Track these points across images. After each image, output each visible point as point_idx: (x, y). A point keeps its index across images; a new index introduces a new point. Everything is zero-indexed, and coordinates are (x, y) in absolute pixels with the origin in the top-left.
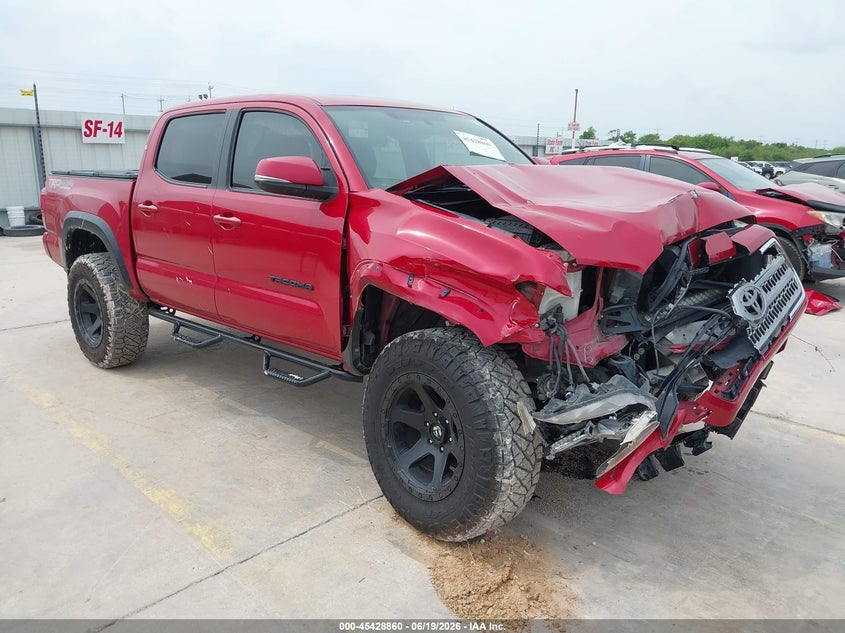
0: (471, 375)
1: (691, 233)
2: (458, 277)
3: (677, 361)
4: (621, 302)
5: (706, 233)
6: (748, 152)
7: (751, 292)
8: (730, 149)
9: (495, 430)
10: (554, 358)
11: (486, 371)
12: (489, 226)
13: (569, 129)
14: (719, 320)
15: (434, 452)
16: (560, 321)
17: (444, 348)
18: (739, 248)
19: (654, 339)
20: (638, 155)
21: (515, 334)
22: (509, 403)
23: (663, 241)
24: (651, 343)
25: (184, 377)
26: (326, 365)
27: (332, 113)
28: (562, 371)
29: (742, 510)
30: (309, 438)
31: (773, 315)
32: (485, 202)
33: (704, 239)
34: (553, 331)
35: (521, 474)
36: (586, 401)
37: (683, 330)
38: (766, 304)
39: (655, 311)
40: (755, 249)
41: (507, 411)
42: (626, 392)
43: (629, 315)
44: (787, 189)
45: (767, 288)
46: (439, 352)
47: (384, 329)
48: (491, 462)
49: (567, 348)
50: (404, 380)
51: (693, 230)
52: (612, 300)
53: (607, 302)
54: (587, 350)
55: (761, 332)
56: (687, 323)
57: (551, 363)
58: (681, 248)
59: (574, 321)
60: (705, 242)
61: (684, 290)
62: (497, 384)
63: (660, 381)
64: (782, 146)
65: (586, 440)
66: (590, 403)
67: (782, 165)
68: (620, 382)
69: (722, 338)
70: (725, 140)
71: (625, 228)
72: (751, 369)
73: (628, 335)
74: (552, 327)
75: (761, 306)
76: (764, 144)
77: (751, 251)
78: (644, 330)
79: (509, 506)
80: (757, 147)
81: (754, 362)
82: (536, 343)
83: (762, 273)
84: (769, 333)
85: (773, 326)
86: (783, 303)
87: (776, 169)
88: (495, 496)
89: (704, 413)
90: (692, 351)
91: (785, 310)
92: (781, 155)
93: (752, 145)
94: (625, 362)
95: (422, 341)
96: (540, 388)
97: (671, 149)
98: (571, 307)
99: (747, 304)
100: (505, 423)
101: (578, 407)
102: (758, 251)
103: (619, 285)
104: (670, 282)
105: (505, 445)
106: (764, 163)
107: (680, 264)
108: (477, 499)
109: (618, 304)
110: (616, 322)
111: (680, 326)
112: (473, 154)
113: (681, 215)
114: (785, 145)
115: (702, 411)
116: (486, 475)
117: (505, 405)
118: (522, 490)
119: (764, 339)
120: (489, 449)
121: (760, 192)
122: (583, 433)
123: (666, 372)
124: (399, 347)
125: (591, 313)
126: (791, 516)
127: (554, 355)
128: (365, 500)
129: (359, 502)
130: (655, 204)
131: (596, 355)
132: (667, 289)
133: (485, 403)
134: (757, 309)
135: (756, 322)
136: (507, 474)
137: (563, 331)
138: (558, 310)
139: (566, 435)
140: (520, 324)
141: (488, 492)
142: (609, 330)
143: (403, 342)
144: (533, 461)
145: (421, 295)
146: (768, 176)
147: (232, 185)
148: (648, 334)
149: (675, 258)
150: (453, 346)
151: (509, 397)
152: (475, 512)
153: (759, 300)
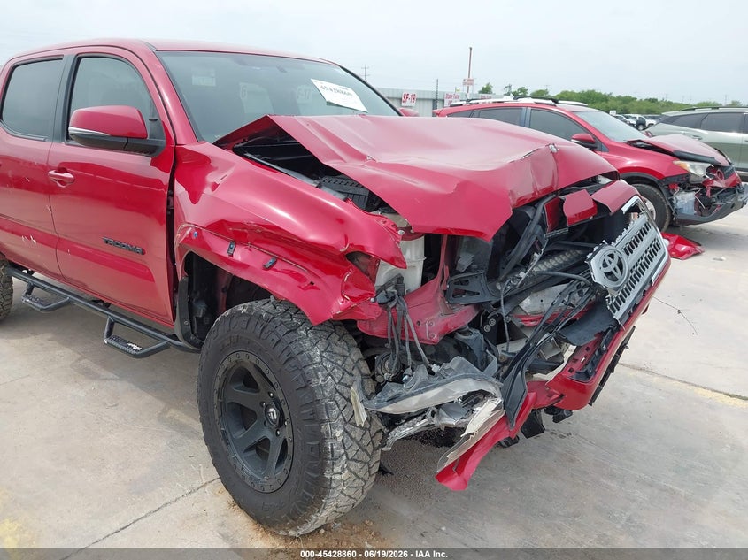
0: (299, 357)
1: (548, 192)
2: (284, 245)
3: (529, 335)
4: (468, 270)
5: (564, 191)
6: (624, 106)
7: (612, 256)
8: (609, 104)
9: (323, 421)
10: (392, 335)
11: (317, 353)
12: (319, 186)
13: (464, 84)
14: (578, 287)
15: (269, 435)
16: (401, 293)
17: (271, 326)
18: (599, 206)
19: (504, 310)
20: (519, 107)
21: (346, 310)
22: (342, 389)
23: (513, 202)
24: (500, 315)
25: (49, 336)
26: (165, 334)
27: (167, 59)
28: (401, 350)
29: (602, 480)
30: (161, 405)
31: (636, 279)
32: (314, 159)
33: (562, 197)
34: (392, 305)
35: (355, 466)
36: (424, 387)
37: (540, 295)
38: (626, 269)
39: (505, 280)
40: (616, 209)
41: (338, 398)
42: (466, 377)
43: (478, 284)
44: (657, 140)
45: (628, 251)
46: (266, 330)
47: (222, 297)
48: (319, 457)
49: (406, 323)
50: (234, 358)
51: (551, 187)
52: (458, 268)
53: (453, 270)
54: (429, 325)
55: (621, 299)
56: (545, 288)
57: (390, 341)
58: (536, 208)
59: (416, 293)
60: (562, 201)
61: (537, 256)
62: (329, 366)
63: (509, 359)
64: (654, 101)
65: (429, 425)
66: (427, 390)
67: (654, 118)
68: (460, 366)
69: (580, 307)
70: (605, 95)
71: (469, 188)
72: (609, 343)
73: (478, 306)
74: (392, 299)
75: (621, 272)
76: (638, 99)
77: (613, 210)
78: (494, 301)
79: (343, 501)
80: (633, 103)
81: (613, 333)
82: (372, 319)
83: (623, 234)
84: (629, 300)
85: (634, 293)
86: (645, 266)
87: (648, 122)
88: (325, 493)
89: (556, 396)
90: (545, 324)
91: (647, 273)
92: (652, 109)
93: (628, 100)
94: (472, 337)
95: (249, 316)
96: (378, 369)
97: (551, 102)
98: (414, 277)
99: (607, 270)
100: (335, 412)
101: (413, 395)
102: (620, 211)
103: (467, 251)
104: (522, 248)
105: (335, 438)
106: (638, 116)
107: (534, 227)
108: (306, 496)
109: (465, 272)
110: (464, 292)
111: (536, 292)
112: (329, 103)
113: (537, 172)
114: (656, 100)
115: (554, 394)
116: (314, 472)
117: (337, 391)
118: (359, 483)
119: (624, 307)
120: (317, 443)
121: (631, 143)
122: (424, 418)
123: (516, 347)
124: (228, 322)
125: (435, 283)
126: (651, 486)
127: (392, 332)
128: (204, 482)
129: (197, 484)
130: (507, 160)
131: (440, 330)
132: (518, 255)
133: (312, 391)
134: (618, 275)
135: (616, 289)
136: (337, 469)
137: (403, 305)
138: (399, 281)
139: (407, 421)
140: (352, 299)
141: (316, 489)
142: (456, 300)
143: (231, 316)
144: (370, 449)
145: (243, 266)
146: (641, 128)
147: (68, 138)
148: (498, 305)
149: (528, 220)
150: (282, 323)
151: (342, 381)
152: (305, 510)
153: (620, 265)
